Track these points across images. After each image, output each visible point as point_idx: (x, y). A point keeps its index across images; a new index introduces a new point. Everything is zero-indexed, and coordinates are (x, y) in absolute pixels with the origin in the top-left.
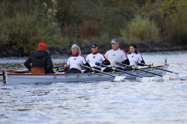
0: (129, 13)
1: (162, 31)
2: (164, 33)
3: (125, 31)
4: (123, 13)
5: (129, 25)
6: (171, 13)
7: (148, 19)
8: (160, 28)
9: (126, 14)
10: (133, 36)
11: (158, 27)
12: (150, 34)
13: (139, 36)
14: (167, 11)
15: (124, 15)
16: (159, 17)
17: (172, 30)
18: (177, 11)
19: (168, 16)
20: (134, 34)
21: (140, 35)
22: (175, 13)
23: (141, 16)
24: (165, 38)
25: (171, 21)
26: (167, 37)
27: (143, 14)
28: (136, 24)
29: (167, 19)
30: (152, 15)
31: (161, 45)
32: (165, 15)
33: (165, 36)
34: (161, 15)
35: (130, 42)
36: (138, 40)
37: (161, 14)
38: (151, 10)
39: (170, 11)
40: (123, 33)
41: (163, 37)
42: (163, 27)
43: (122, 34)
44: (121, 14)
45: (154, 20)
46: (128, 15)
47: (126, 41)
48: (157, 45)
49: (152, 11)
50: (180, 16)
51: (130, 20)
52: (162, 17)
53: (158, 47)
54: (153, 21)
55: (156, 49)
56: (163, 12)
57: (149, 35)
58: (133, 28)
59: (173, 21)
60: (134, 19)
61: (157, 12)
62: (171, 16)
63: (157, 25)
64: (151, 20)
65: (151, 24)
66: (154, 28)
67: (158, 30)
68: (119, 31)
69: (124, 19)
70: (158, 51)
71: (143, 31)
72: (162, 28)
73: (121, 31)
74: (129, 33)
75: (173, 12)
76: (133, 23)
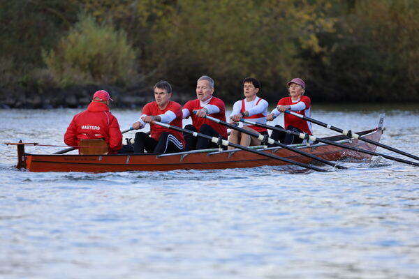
0: (62, 10)
1: (143, 56)
2: (149, 63)
3: (52, 53)
4: (50, 9)
5: (63, 39)
6: (164, 14)
7: (111, 28)
8: (138, 50)
9: (54, 11)
10: (73, 66)
11: (134, 46)
12: (115, 63)
13: (87, 67)
14: (156, 8)
15: (51, 14)
16: (137, 22)
17: (168, 56)
18: (180, 10)
19: (157, 21)
20: (76, 62)
21: (90, 65)
22: (174, 15)
23: (95, 19)
24: (151, 74)
25: (165, 34)
26: (155, 71)
27: (97, 13)
28: (82, 39)
29: (155, 27)
30: (120, 16)
31: (140, 91)
32: (152, 18)
33: (152, 68)
34: (140, 19)
35: (65, 80)
36: (85, 78)
37: (142, 17)
38: (116, 6)
39: (162, 9)
40: (49, 58)
41: (147, 73)
42: (147, 48)
43: (47, 61)
44: (45, 11)
45: (126, 30)
46: (59, 14)
47: (56, 79)
48: (132, 91)
49: (121, 8)
50: (186, 22)
51: (67, 28)
52: (144, 22)
53: (133, 96)
54: (122, 31)
55: (128, 99)
56: (147, 11)
57: (111, 65)
58: (73, 46)
59: (170, 34)
60: (78, 25)
61: (131, 10)
62: (164, 21)
63: (132, 43)
64: (117, 29)
65: (118, 40)
66: (125, 50)
67: (133, 55)
68: (38, 53)
69: (52, 24)
70: (134, 106)
71: (99, 56)
72: (143, 49)
73: (44, 54)
74: (63, 59)
75: (169, 11)
76: (73, 36)
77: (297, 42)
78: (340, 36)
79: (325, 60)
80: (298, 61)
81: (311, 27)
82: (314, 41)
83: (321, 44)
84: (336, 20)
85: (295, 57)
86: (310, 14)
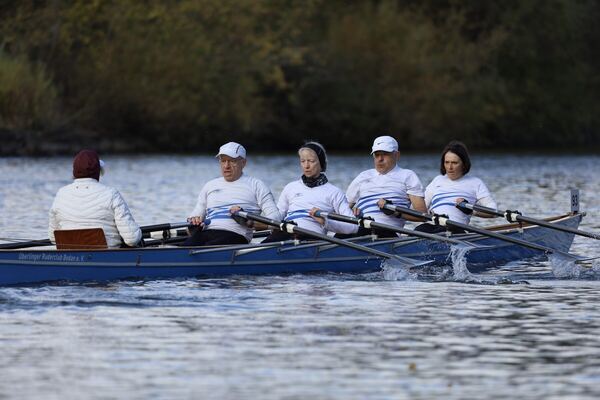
77: (257, 76)
78: (310, 69)
79: (293, 99)
80: (260, 100)
81: (275, 58)
82: (278, 75)
83: (288, 79)
84: (305, 49)
85: (255, 95)
86: (273, 42)
